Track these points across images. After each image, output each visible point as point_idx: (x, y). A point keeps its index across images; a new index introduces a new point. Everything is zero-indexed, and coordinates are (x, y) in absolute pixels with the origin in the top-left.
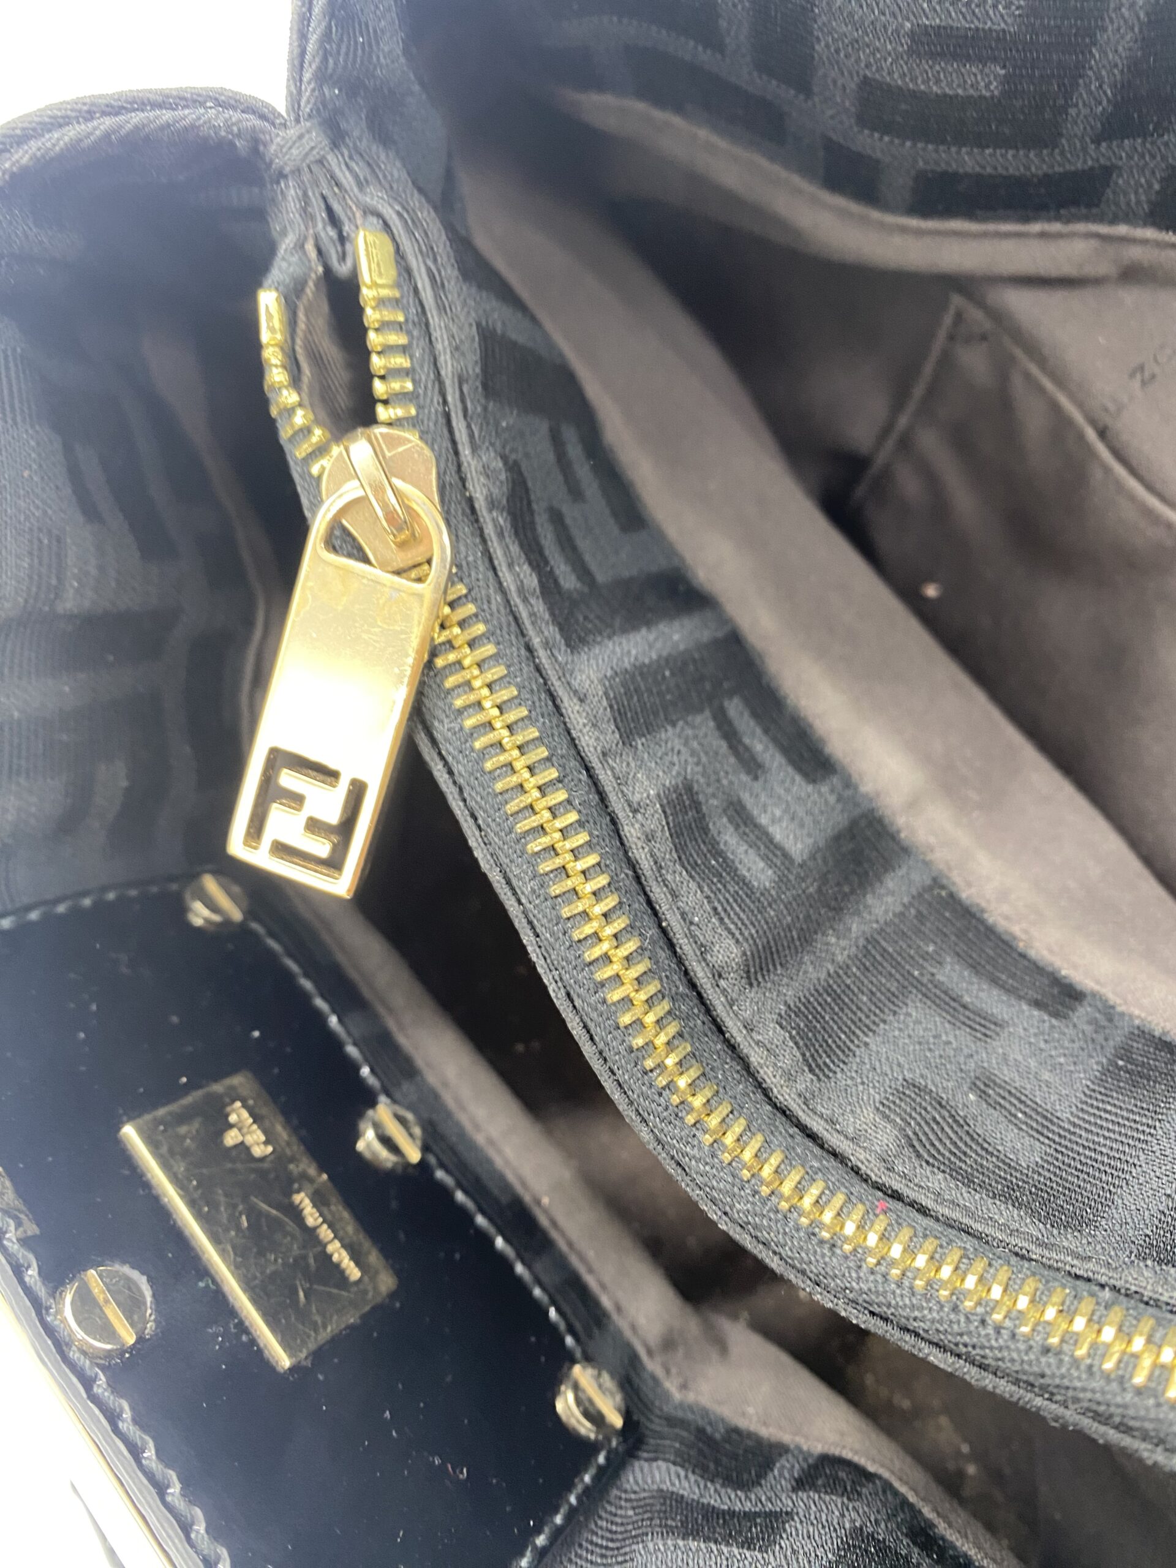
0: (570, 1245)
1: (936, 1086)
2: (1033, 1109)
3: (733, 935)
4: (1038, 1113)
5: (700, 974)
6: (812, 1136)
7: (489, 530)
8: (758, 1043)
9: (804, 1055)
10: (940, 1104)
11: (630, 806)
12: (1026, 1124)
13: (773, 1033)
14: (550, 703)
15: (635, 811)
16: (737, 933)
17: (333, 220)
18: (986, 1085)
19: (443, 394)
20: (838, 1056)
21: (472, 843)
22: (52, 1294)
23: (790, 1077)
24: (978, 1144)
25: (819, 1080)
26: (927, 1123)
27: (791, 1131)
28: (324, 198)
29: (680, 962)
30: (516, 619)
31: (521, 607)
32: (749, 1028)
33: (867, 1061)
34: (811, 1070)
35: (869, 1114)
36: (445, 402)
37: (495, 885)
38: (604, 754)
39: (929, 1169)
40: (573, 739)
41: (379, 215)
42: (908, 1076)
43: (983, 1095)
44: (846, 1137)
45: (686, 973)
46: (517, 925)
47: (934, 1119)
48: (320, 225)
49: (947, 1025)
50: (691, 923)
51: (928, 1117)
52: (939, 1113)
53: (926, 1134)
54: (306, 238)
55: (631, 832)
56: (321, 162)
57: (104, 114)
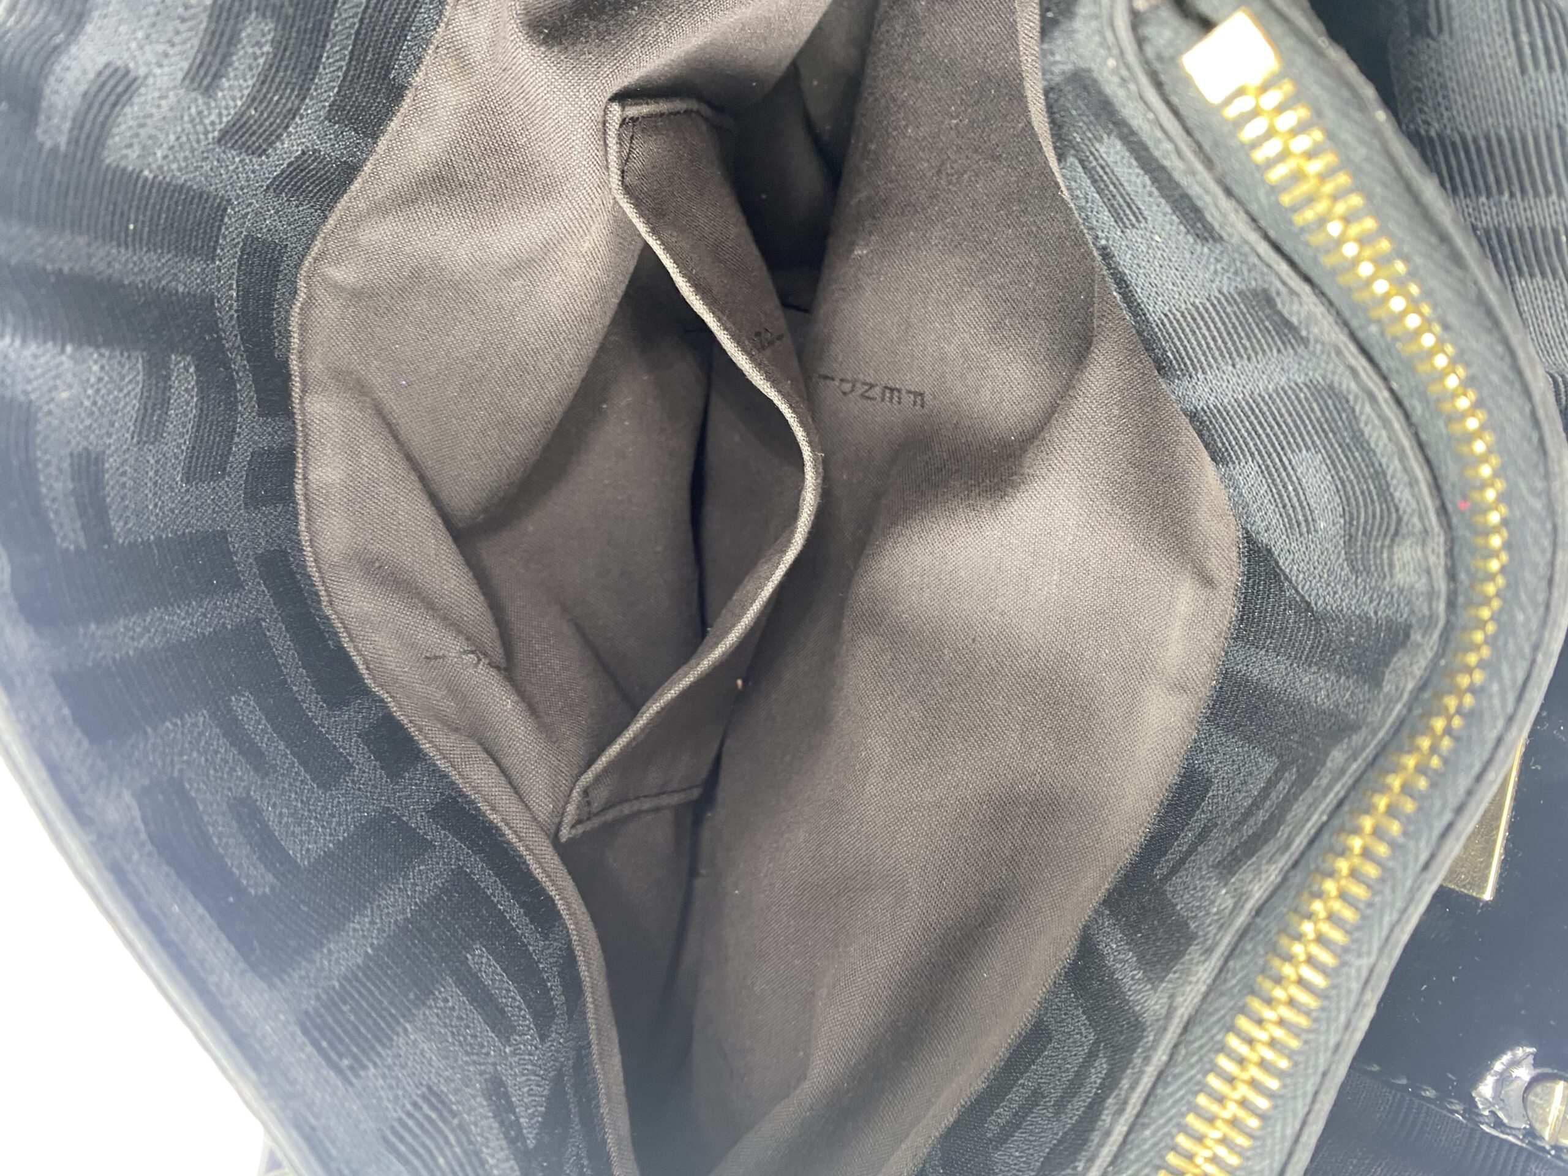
10: (1349, 539)
12: (1290, 480)
24: (1346, 492)
26: (1370, 537)
51: (1366, 539)
52: (1356, 534)
53: (1379, 530)
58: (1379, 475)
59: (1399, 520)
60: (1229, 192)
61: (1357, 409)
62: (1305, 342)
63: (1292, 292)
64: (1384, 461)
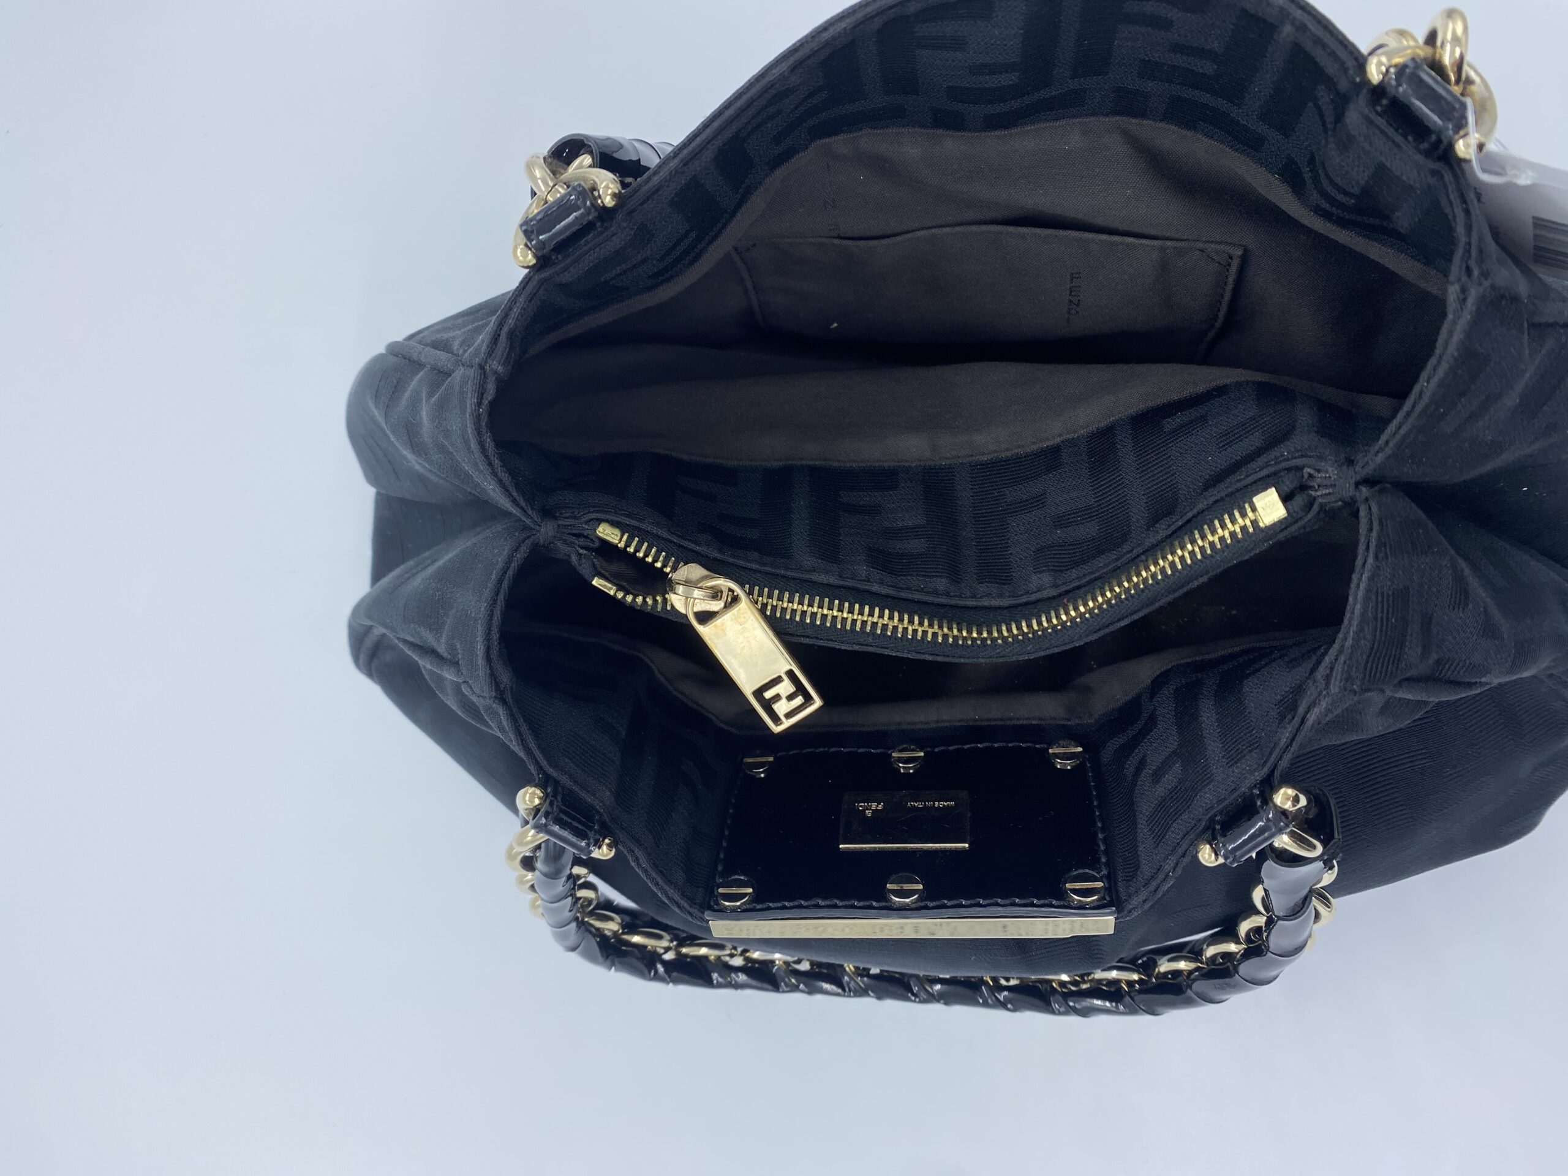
0: (1002, 720)
1: (1045, 542)
2: (1081, 512)
3: (937, 576)
4: (1084, 511)
5: (943, 600)
6: (1026, 604)
7: (731, 560)
8: (981, 598)
9: (997, 583)
10: (1051, 547)
11: (865, 581)
12: (1083, 519)
13: (982, 588)
14: (808, 583)
15: (869, 581)
16: (937, 574)
17: (578, 536)
18: (1059, 521)
19: (672, 542)
20: (1006, 569)
21: (838, 647)
22: (887, 902)
23: (1001, 595)
24: (1075, 545)
25: (1009, 584)
26: (1054, 558)
27: (1019, 610)
28: (569, 534)
29: (932, 604)
30: (769, 574)
31: (766, 568)
32: (974, 596)
33: (1017, 559)
34: (1004, 584)
35: (1034, 577)
36: (675, 543)
37: (859, 650)
38: (840, 577)
39: (1068, 572)
40: (827, 585)
41: (592, 519)
42: (1033, 549)
43: (1061, 526)
44: (1036, 592)
45: (939, 605)
46: (879, 652)
47: (1054, 554)
48: (577, 542)
49: (1028, 515)
50: (922, 589)
51: (1052, 556)
52: (1054, 550)
53: (1057, 562)
54: (578, 551)
55: (876, 588)
56: (559, 526)
57: (497, 595)
58: (1084, 562)
59: (1061, 571)
60: (1216, 502)
61: (1114, 552)
62: (1148, 530)
63: (1169, 526)
64: (1090, 564)
